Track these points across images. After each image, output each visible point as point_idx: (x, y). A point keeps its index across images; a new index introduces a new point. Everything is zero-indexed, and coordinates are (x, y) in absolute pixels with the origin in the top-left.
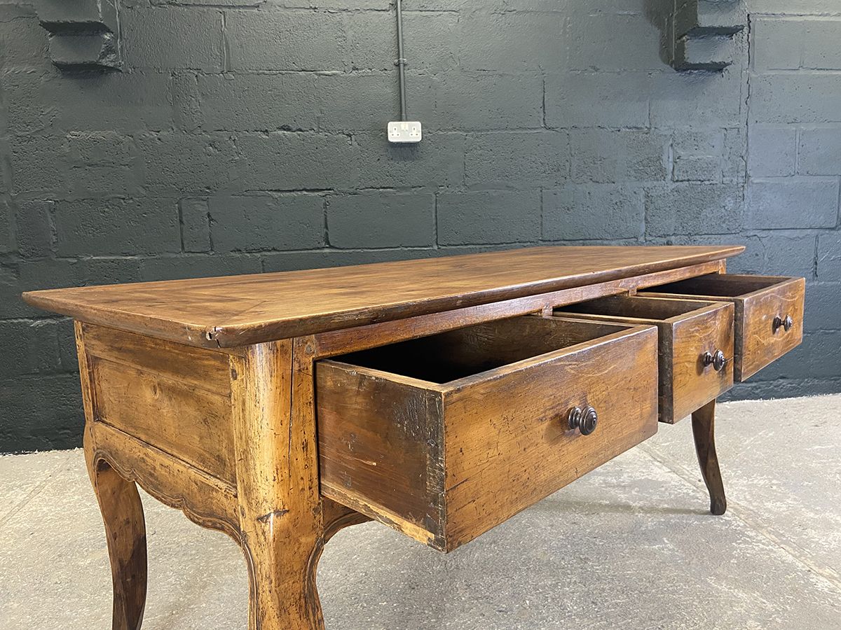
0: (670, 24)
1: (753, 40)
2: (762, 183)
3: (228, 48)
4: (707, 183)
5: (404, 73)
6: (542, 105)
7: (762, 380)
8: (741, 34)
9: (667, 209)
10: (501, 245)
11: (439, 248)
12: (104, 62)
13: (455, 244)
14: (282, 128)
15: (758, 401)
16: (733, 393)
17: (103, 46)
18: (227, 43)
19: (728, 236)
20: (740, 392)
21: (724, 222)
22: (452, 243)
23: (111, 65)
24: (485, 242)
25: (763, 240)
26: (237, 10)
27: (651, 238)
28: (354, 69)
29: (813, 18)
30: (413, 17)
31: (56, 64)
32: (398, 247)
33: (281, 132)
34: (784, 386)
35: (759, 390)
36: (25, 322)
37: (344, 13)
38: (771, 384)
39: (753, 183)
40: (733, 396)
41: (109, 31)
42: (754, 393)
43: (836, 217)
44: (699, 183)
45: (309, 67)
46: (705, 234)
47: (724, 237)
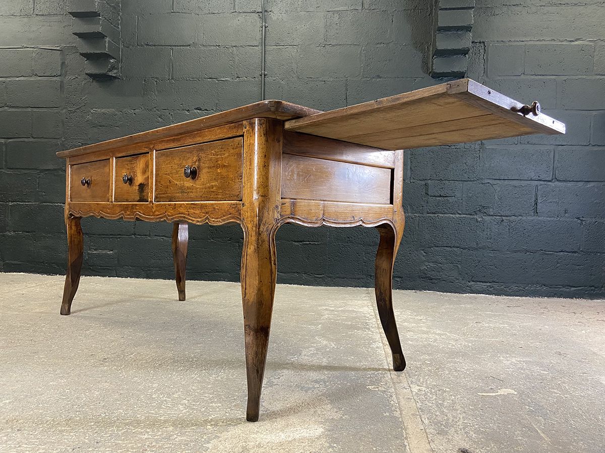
0: (429, 50)
1: (487, 57)
2: (493, 149)
3: (173, 67)
4: (453, 147)
5: (264, 79)
6: (345, 98)
7: (495, 282)
8: (478, 54)
9: (426, 163)
12: (110, 74)
14: (197, 109)
15: (492, 296)
16: (472, 288)
17: (110, 65)
18: (172, 65)
19: (469, 183)
20: (477, 288)
21: (465, 173)
23: (114, 75)
25: (494, 186)
26: (179, 47)
27: (414, 181)
28: (238, 77)
29: (532, 43)
30: (272, 49)
31: (87, 74)
33: (196, 111)
34: (512, 288)
35: (493, 288)
36: (61, 205)
37: (234, 48)
39: (487, 149)
40: (472, 290)
41: (114, 58)
42: (488, 290)
43: (552, 173)
44: (448, 147)
45: (213, 77)
46: (452, 180)
47: (466, 183)
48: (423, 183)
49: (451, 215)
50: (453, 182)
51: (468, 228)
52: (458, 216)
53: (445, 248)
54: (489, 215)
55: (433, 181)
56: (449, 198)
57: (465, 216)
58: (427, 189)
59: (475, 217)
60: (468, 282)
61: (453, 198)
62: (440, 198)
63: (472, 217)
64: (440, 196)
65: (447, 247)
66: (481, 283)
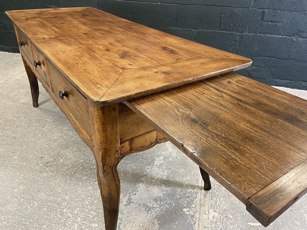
7: (293, 80)
10: (186, 5)
11: (160, 4)
13: (167, 2)
16: (277, 83)
19: (295, 13)
20: (280, 83)
21: (294, 5)
22: (166, 2)
24: (179, 3)
27: (255, 9)
32: (145, 2)
34: (303, 85)
35: (290, 84)
38: (297, 83)
40: (276, 84)
42: (287, 85)
47: (292, 12)
48: (261, 11)
49: (276, 36)
50: (283, 11)
51: (286, 45)
52: (280, 36)
53: (266, 57)
54: (303, 38)
55: (269, 10)
56: (277, 23)
57: (285, 37)
58: (263, 16)
59: (293, 38)
60: (275, 79)
61: (281, 23)
62: (271, 23)
63: (290, 38)
64: (272, 21)
65: (267, 57)
66: (284, 81)
